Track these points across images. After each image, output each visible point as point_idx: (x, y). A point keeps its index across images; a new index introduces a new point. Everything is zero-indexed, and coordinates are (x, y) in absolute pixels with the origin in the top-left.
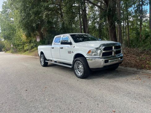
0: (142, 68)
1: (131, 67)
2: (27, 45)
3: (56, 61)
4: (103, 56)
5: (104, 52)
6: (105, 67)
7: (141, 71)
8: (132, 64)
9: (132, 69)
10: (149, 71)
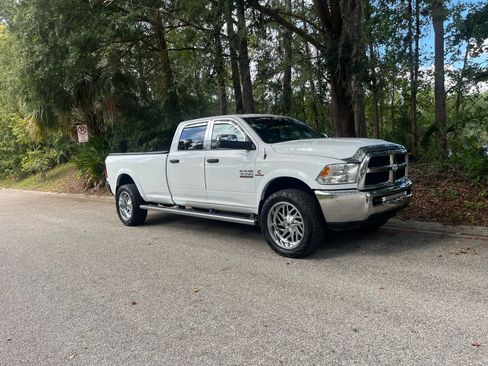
0: (456, 222)
1: (422, 218)
2: (35, 156)
3: (181, 203)
4: (366, 183)
5: (368, 171)
6: (372, 218)
7: (458, 230)
8: (421, 209)
9: (427, 225)
10: (479, 228)
